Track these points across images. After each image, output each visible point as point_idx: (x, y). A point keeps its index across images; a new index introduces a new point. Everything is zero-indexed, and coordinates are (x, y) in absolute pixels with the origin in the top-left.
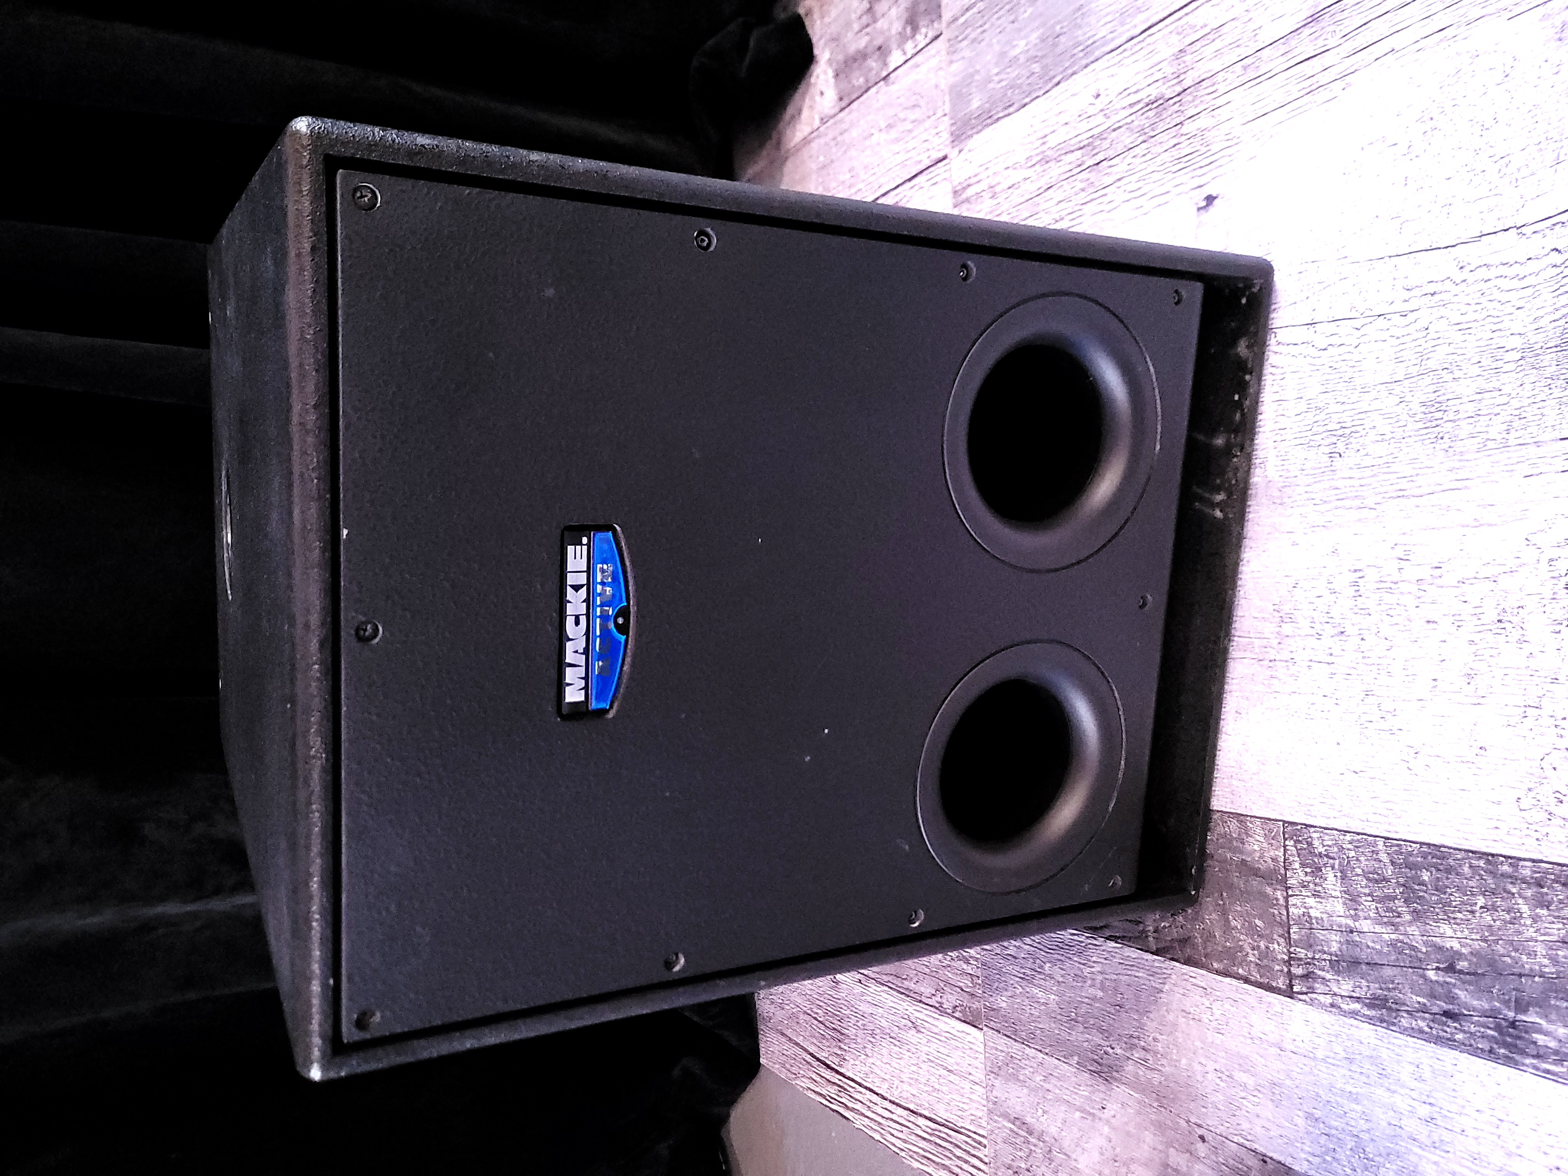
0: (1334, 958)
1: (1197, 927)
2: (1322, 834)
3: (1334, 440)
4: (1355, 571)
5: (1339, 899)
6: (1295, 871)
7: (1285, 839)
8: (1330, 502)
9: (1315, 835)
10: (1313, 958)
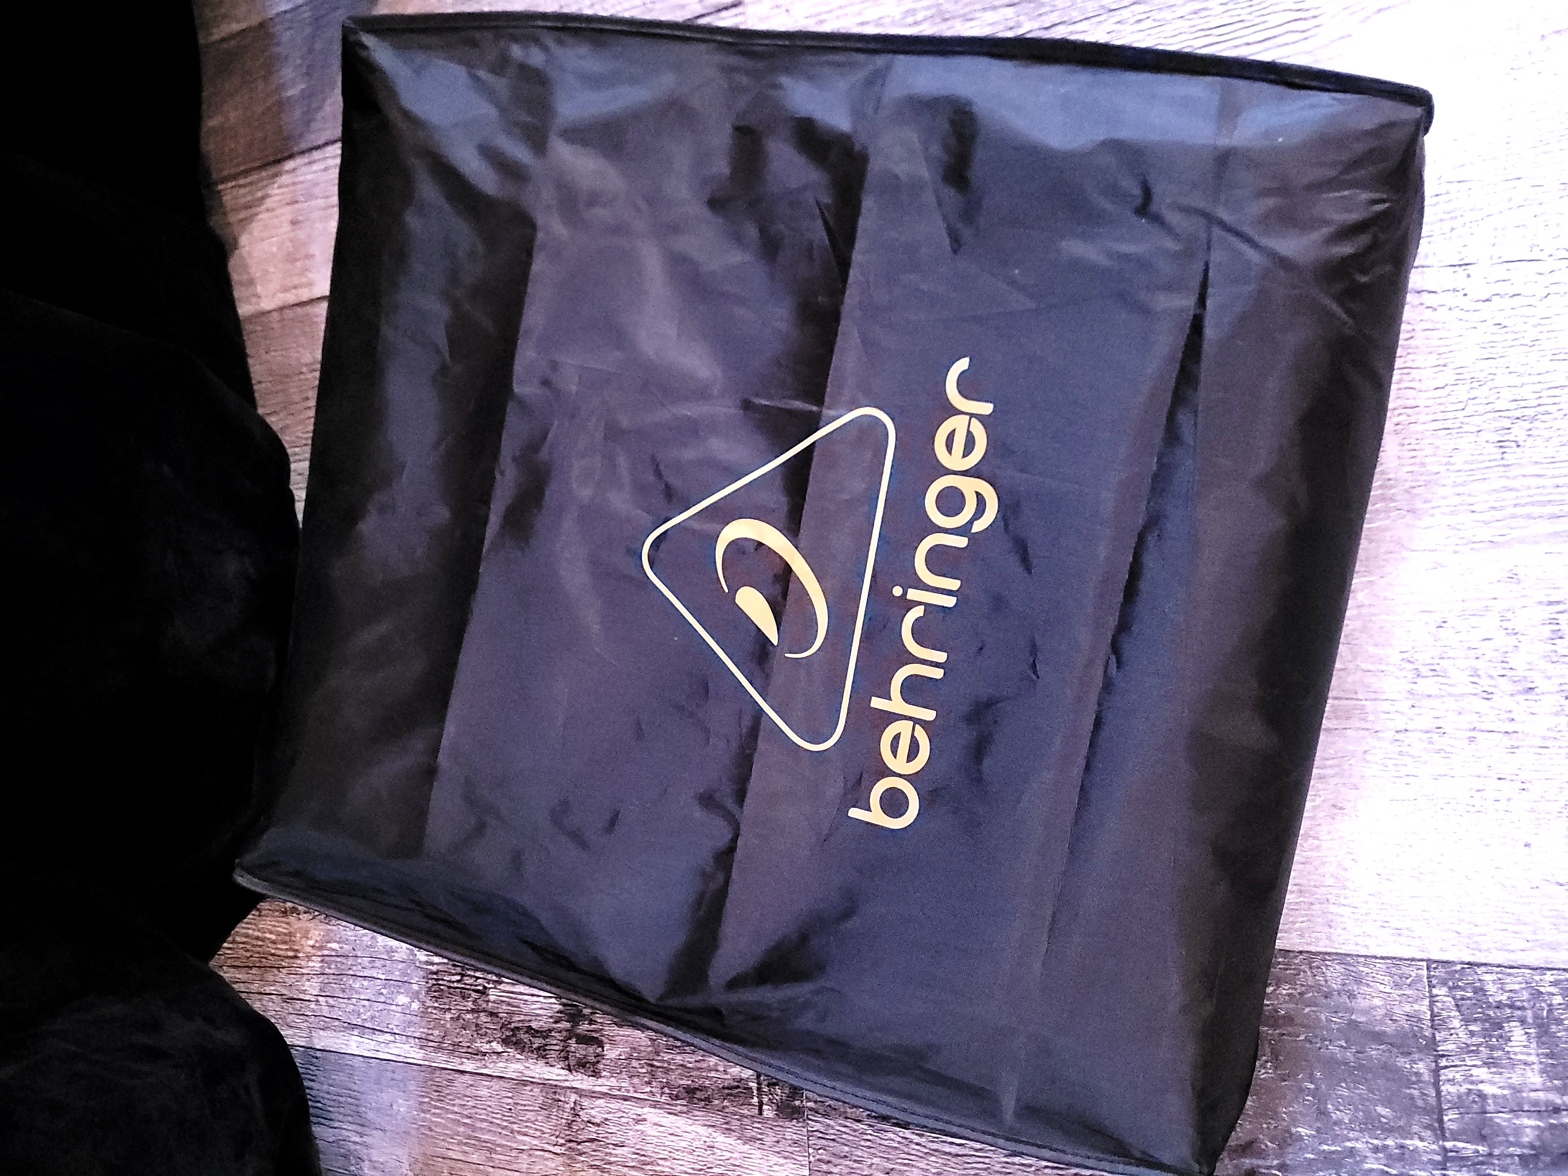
0: (1526, 1151)
1: (1265, 1126)
2: (1500, 976)
3: (1507, 423)
4: (1550, 603)
5: (1534, 1066)
6: (1452, 1031)
7: (1431, 986)
8: (1502, 508)
9: (1487, 977)
10: (1490, 1155)
